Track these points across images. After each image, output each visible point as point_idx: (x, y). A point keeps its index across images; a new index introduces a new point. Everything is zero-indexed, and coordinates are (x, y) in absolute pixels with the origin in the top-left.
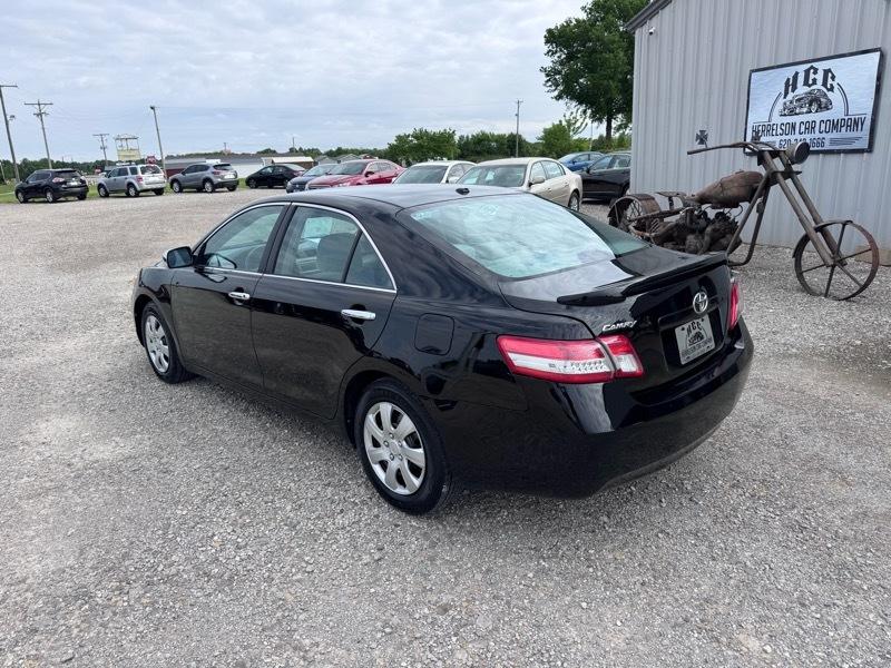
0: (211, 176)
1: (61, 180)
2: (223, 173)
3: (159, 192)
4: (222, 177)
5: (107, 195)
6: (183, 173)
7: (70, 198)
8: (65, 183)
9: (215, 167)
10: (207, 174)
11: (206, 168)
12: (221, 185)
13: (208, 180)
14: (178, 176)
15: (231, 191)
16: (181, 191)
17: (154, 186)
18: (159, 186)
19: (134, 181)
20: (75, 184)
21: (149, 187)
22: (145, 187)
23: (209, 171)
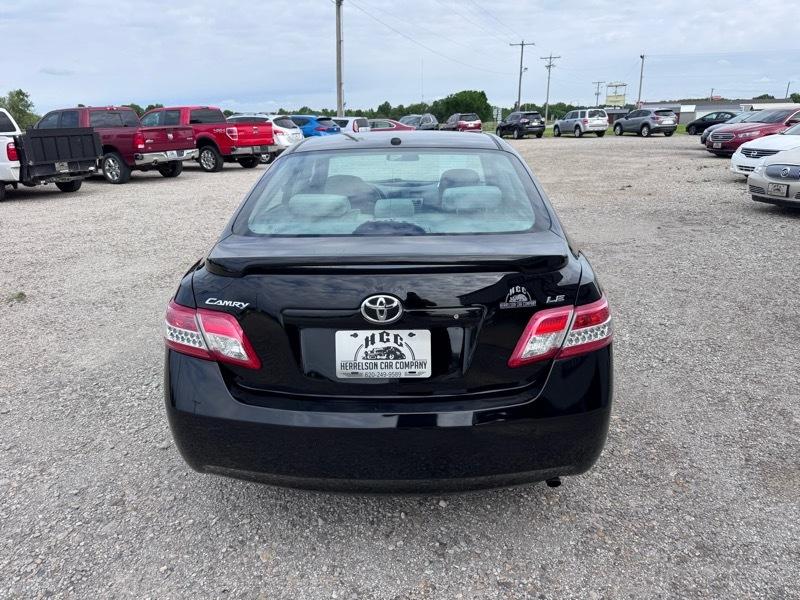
0: (650, 121)
1: (526, 121)
2: (662, 118)
3: (600, 134)
4: (660, 123)
5: (559, 135)
6: (627, 118)
7: (530, 136)
8: (528, 123)
9: (657, 112)
10: (647, 119)
11: (647, 113)
12: (658, 130)
13: (646, 125)
14: (622, 120)
15: (667, 136)
16: (621, 134)
17: (596, 129)
18: (601, 129)
19: (580, 124)
20: (535, 124)
21: (592, 129)
22: (589, 129)
23: (649, 117)
